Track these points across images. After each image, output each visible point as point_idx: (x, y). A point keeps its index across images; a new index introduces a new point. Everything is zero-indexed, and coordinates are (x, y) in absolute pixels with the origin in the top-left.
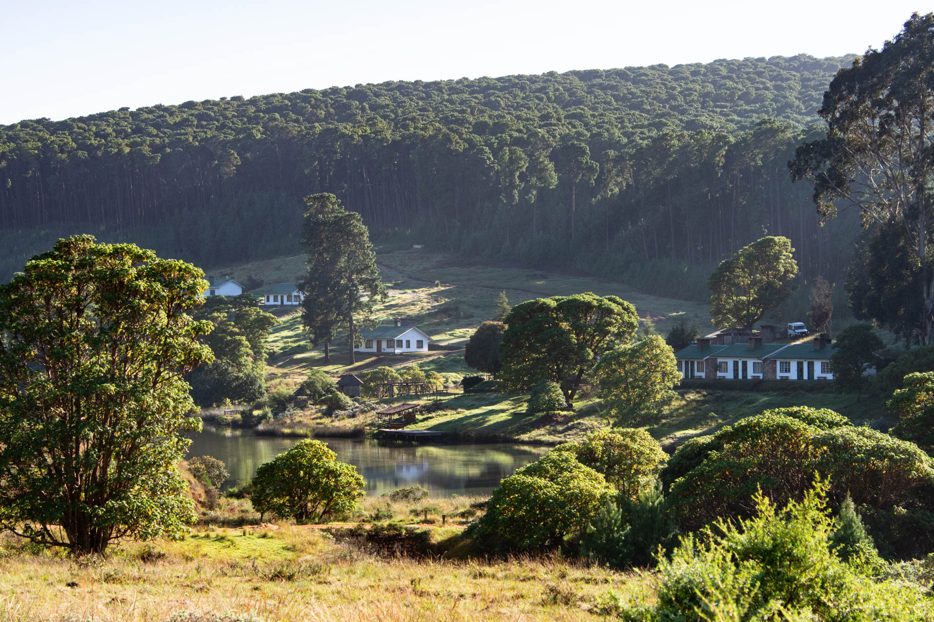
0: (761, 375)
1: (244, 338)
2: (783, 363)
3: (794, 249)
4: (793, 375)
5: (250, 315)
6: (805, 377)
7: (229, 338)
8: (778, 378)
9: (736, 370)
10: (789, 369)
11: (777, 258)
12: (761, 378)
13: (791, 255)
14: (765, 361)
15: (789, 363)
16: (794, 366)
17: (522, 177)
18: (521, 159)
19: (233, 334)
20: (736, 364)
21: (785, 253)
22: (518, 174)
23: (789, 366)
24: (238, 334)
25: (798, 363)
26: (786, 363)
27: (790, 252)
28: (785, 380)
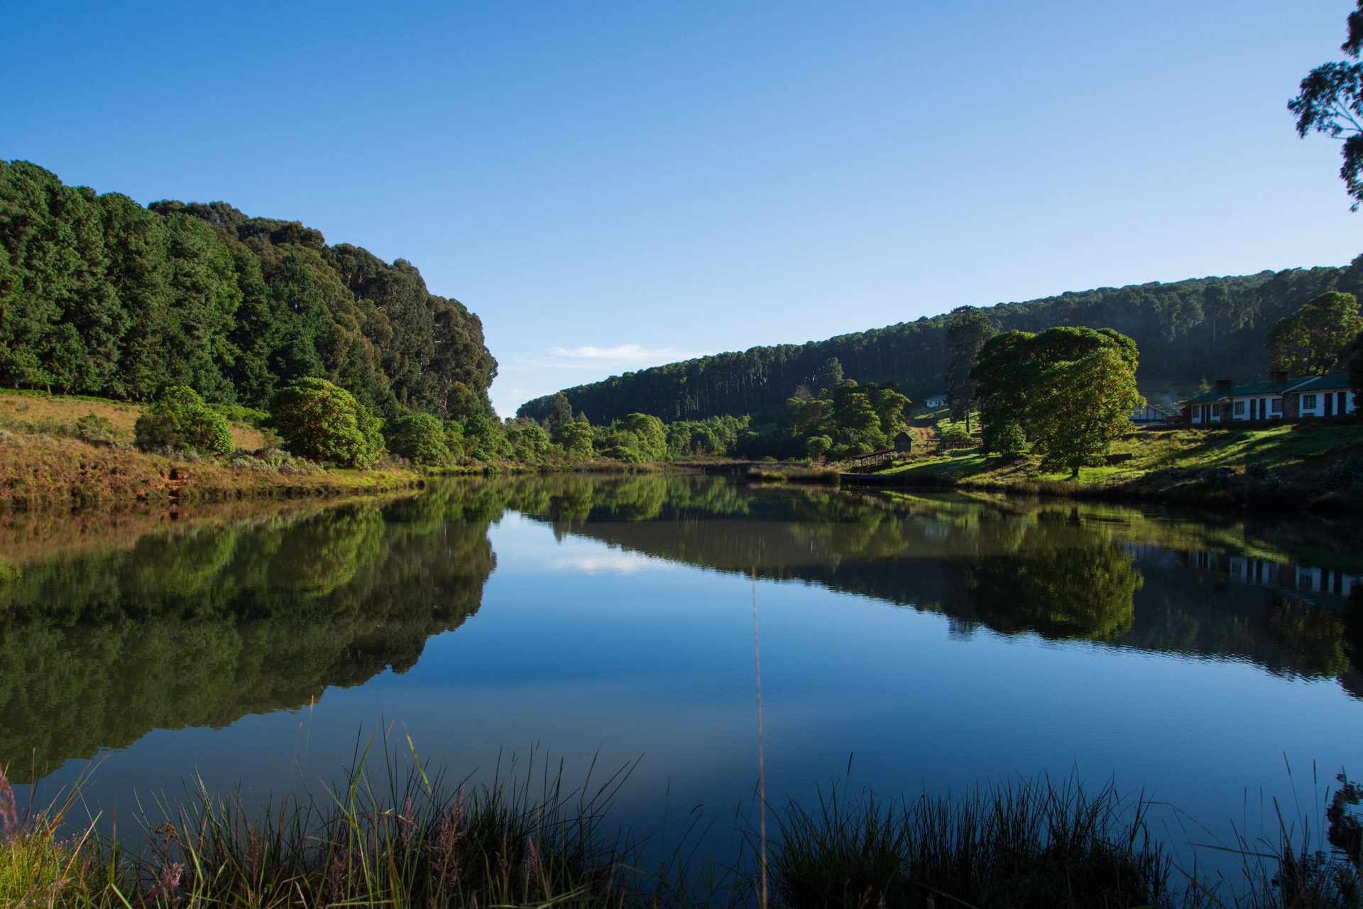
0: (1280, 414)
1: (873, 412)
2: (1307, 396)
3: (1360, 306)
4: (1319, 411)
5: (884, 396)
6: (1335, 411)
7: (862, 412)
8: (1301, 416)
9: (1253, 411)
10: (1315, 403)
11: (1339, 314)
12: (1281, 417)
13: (1357, 312)
14: (1285, 395)
15: (1315, 396)
16: (1320, 399)
17: (1178, 317)
18: (1177, 304)
19: (867, 409)
20: (1253, 402)
21: (1348, 308)
22: (1175, 314)
23: (1315, 400)
24: (869, 409)
25: (1326, 395)
26: (1311, 396)
27: (1356, 309)
28: (1310, 418)
